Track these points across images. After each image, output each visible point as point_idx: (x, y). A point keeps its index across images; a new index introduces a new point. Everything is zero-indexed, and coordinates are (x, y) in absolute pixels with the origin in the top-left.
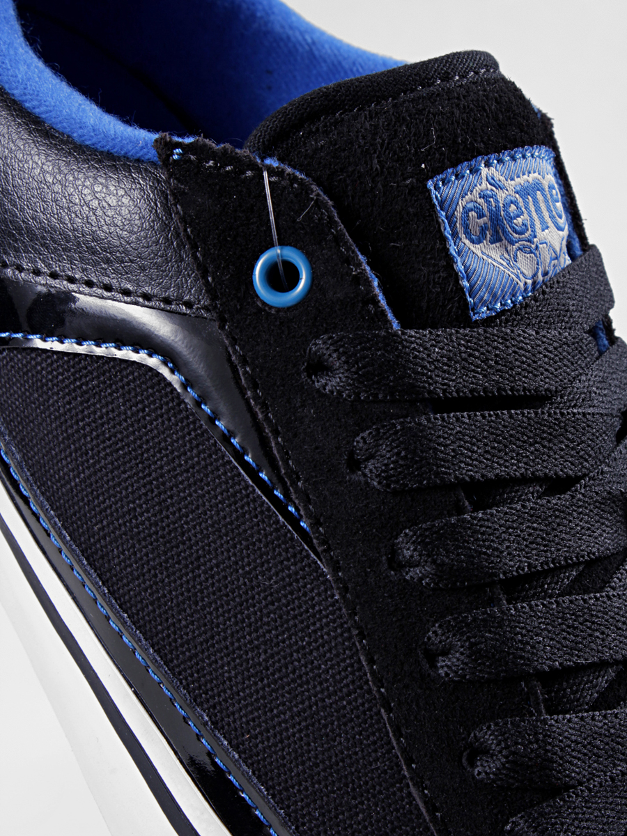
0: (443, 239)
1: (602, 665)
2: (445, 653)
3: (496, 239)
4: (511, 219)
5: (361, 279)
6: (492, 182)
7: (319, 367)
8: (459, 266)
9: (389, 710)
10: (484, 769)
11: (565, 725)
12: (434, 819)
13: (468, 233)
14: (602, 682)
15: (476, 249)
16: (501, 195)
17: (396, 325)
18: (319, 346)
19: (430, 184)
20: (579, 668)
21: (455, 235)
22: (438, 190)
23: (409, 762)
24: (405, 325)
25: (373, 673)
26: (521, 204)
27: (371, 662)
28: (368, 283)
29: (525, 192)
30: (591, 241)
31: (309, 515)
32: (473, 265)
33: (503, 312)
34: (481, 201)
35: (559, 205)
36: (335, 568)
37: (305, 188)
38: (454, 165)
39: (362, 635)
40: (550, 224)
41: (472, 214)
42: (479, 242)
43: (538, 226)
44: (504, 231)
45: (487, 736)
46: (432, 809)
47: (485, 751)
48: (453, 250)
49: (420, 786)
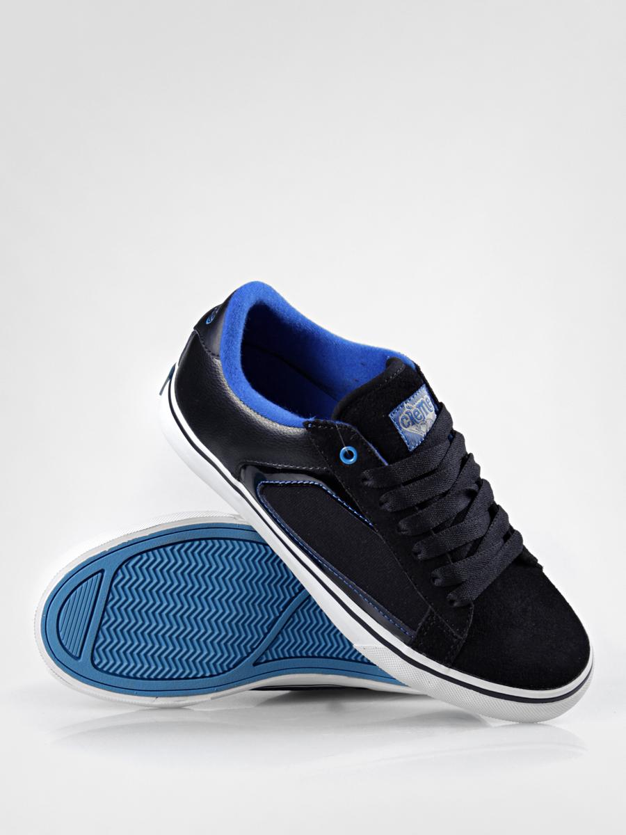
0: (397, 430)
1: (467, 544)
2: (420, 553)
3: (413, 424)
4: (416, 417)
5: (372, 452)
6: (409, 408)
7: (365, 479)
8: (403, 437)
9: (407, 571)
10: (438, 582)
11: (459, 565)
12: (426, 600)
13: (404, 425)
14: (468, 549)
15: (408, 429)
16: (412, 411)
17: (386, 464)
18: (366, 473)
19: (390, 415)
20: (460, 547)
21: (400, 428)
22: (392, 416)
23: (416, 585)
24: (389, 463)
25: (400, 562)
26: (419, 410)
27: (399, 559)
28: (374, 452)
29: (419, 406)
30: (440, 401)
31: (371, 521)
32: (407, 434)
33: (419, 446)
34: (406, 415)
35: (430, 403)
36: (382, 535)
37: (350, 429)
38: (396, 407)
39: (394, 552)
40: (429, 412)
41: (405, 420)
42: (408, 426)
43: (425, 414)
44: (415, 421)
45: (437, 572)
46: (425, 597)
47: (437, 578)
48: (400, 432)
49: (420, 591)
